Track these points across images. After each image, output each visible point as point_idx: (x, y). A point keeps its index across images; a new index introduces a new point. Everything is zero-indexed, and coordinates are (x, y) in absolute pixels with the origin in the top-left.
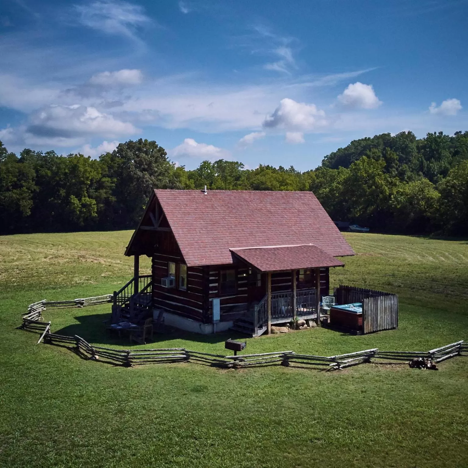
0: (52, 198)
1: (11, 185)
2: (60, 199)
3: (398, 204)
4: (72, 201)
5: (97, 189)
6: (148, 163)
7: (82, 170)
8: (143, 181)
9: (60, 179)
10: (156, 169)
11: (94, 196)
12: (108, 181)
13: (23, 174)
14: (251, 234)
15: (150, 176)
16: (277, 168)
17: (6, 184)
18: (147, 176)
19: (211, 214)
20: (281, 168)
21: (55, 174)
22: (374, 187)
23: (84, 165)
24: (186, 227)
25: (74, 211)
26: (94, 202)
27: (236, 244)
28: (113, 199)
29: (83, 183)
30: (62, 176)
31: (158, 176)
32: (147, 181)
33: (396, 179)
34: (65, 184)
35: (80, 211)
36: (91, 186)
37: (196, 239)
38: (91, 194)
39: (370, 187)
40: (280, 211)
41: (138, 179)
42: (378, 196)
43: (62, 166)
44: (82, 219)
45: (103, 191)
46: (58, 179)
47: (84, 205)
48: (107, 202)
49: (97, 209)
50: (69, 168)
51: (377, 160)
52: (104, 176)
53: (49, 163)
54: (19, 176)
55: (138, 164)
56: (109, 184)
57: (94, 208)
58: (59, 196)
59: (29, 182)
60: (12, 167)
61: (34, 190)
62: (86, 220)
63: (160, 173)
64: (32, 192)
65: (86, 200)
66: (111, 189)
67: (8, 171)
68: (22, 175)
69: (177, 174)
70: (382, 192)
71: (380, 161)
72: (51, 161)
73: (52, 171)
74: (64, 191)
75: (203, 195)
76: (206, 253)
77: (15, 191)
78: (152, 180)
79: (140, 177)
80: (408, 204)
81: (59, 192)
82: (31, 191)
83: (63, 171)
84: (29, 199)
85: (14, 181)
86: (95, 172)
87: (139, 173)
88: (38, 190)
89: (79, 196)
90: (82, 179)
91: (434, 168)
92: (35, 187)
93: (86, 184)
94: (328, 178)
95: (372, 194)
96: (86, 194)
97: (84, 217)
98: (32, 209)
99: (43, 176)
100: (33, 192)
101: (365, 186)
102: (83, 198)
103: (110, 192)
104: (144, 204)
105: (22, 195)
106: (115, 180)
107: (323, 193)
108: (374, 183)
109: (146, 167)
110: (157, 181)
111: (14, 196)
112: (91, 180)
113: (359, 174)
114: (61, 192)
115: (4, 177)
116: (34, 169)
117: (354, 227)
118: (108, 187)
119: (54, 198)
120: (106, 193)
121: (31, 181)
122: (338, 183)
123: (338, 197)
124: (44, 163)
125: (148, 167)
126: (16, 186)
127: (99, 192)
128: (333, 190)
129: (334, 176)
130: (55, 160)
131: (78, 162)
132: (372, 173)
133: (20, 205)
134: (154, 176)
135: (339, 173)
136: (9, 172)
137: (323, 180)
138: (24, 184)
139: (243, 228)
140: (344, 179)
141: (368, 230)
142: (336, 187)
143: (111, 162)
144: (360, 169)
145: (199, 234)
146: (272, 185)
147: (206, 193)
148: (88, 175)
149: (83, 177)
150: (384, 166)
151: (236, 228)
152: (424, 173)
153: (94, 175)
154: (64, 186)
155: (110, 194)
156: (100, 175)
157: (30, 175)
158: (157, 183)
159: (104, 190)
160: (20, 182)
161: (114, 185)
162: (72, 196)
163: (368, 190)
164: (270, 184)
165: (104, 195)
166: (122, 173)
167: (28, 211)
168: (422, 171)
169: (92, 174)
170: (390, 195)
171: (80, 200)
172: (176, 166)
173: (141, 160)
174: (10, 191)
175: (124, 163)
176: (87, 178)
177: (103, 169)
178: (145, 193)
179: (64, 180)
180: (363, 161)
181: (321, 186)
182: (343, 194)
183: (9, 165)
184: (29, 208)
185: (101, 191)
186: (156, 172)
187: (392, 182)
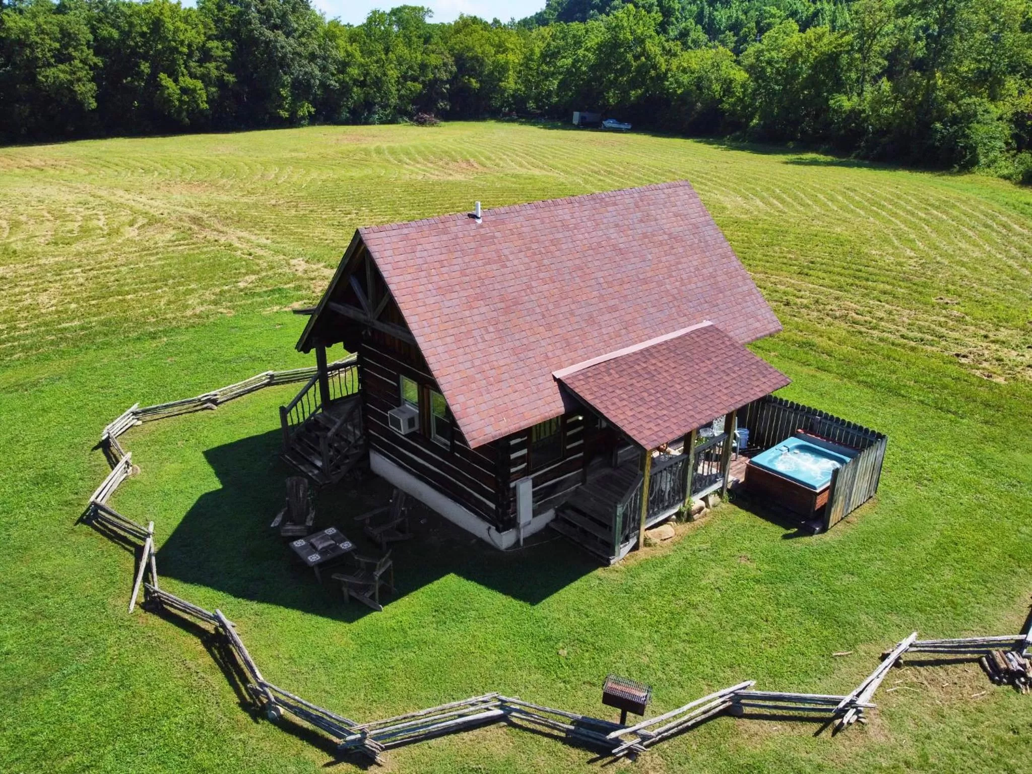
0: (129, 79)
1: (52, 57)
2: (143, 80)
3: (679, 88)
4: (163, 82)
5: (201, 62)
6: (281, 14)
7: (172, 28)
8: (276, 48)
9: (136, 43)
10: (296, 26)
11: (198, 74)
12: (217, 48)
13: (69, 34)
14: (591, 320)
15: (287, 38)
16: (490, 21)
17: (44, 55)
18: (282, 38)
19: (499, 279)
20: (496, 21)
21: (125, 35)
22: (643, 59)
23: (172, 17)
24: (451, 332)
25: (168, 101)
26: (199, 84)
27: (564, 358)
28: (230, 78)
29: (176, 50)
30: (138, 39)
31: (300, 37)
32: (282, 47)
33: (677, 45)
34: (147, 52)
35: (180, 100)
36: (190, 55)
37: (477, 362)
38: (193, 70)
39: (637, 58)
40: (635, 243)
41: (267, 43)
42: (648, 72)
43: (136, 20)
44: (184, 113)
45: (211, 65)
46: (132, 43)
47: (184, 91)
48: (221, 83)
49: (207, 97)
50: (147, 25)
51: (649, 12)
52: (209, 38)
53: (112, 14)
54: (62, 39)
55: (265, 14)
56: (219, 53)
57: (200, 95)
58: (140, 74)
59: (82, 51)
60: (46, 22)
61: (95, 64)
62: (190, 114)
63: (304, 32)
64: (91, 68)
65: (187, 81)
66: (225, 62)
67: (41, 31)
68: (67, 37)
69: (330, 33)
70: (654, 67)
71: (653, 14)
72: (115, 11)
73: (118, 28)
74: (147, 64)
75: (473, 226)
76: (506, 399)
77: (61, 67)
78: (291, 46)
79: (270, 41)
80: (694, 88)
81: (139, 67)
82: (90, 66)
83: (138, 29)
84: (89, 81)
85: (56, 49)
86: (194, 31)
87: (268, 33)
88: (101, 64)
89: (174, 75)
90: (173, 44)
91: (720, 20)
92: (96, 60)
93: (181, 53)
94: (569, 40)
95: (639, 69)
96: (185, 71)
97: (187, 110)
98: (97, 98)
99: (104, 39)
100: (94, 67)
101: (629, 56)
102: (181, 78)
103: (225, 66)
104: (283, 86)
105: (74, 73)
106: (229, 44)
107: (562, 67)
108: (644, 53)
109: (278, 21)
110: (299, 45)
111: (62, 75)
112: (190, 46)
113: (621, 36)
114: (142, 67)
115: (37, 43)
116: (86, 25)
117: (609, 123)
118: (219, 57)
119: (132, 78)
120: (217, 68)
121: (85, 48)
122: (587, 50)
123: (584, 73)
124: (102, 14)
125: (282, 21)
126: (62, 57)
127: (206, 68)
128: (579, 61)
129: (580, 37)
130: (122, 8)
131: (162, 14)
132: (642, 34)
133: (75, 92)
134: (293, 37)
135: (587, 32)
136: (43, 32)
137: (562, 43)
138: (73, 54)
139: (573, 307)
140: (598, 44)
141: (629, 127)
142: (584, 56)
143: (219, 11)
144: (623, 28)
145: (481, 346)
146: (483, 53)
147: (479, 221)
148: (182, 37)
149: (175, 41)
150: (659, 21)
151: (557, 311)
152: (704, 28)
153: (192, 36)
154: (145, 57)
155: (225, 70)
156: (202, 36)
157: (80, 36)
158: (299, 49)
159: (214, 64)
160: (67, 49)
161: (228, 53)
162: (162, 76)
163: (634, 64)
164: (479, 51)
165: (214, 73)
166: (238, 31)
167: (92, 101)
168: (701, 24)
169: (188, 35)
170: (668, 70)
171: (176, 81)
172: (327, 20)
173: (267, 9)
174: (53, 66)
175: (241, 14)
176: (182, 43)
177: (205, 26)
178: (282, 67)
179: (142, 45)
180: (628, 14)
181: (559, 52)
182: (592, 68)
183: (41, 19)
184: (93, 97)
185: (208, 65)
186: (296, 30)
187: (670, 50)
